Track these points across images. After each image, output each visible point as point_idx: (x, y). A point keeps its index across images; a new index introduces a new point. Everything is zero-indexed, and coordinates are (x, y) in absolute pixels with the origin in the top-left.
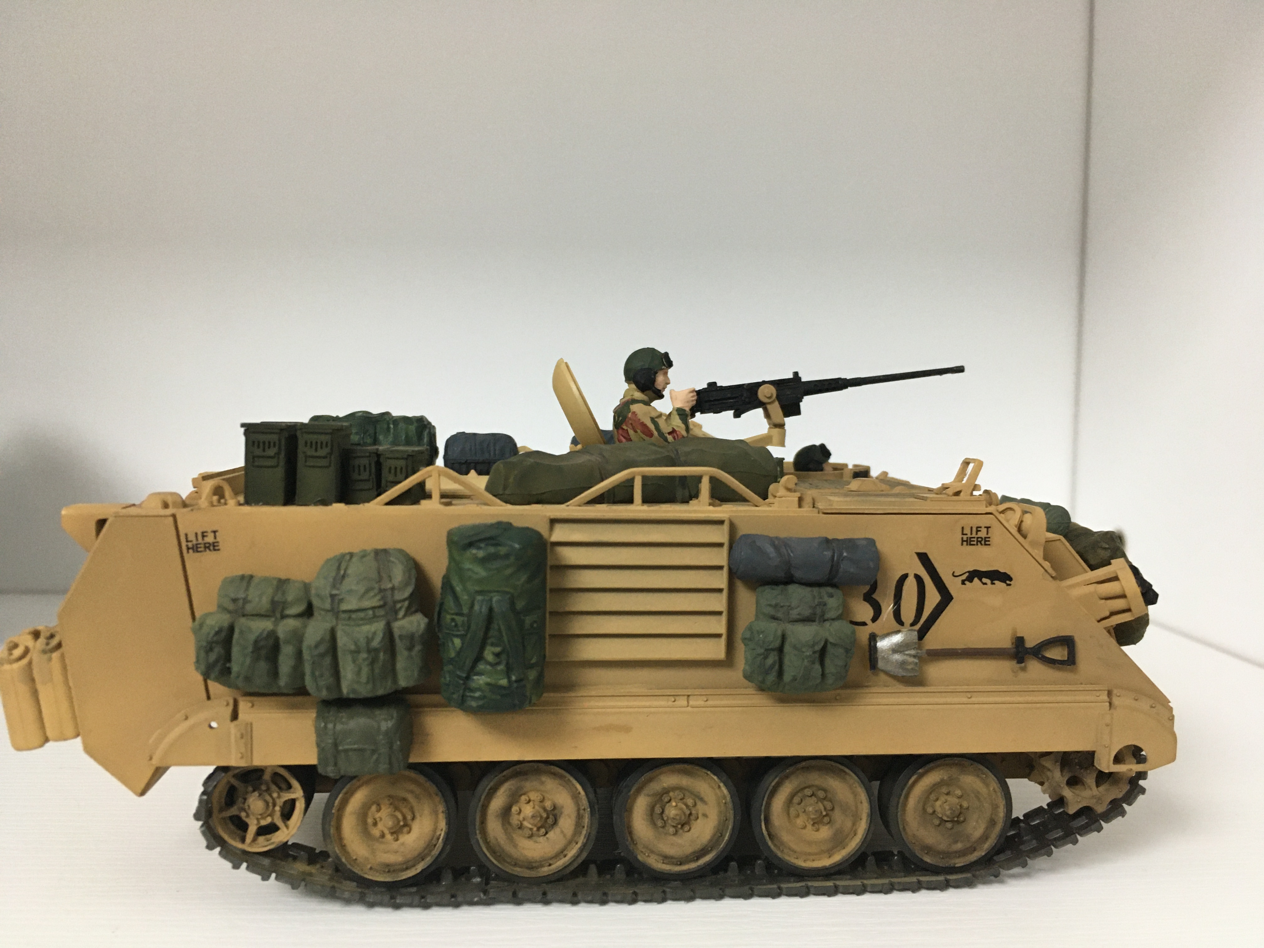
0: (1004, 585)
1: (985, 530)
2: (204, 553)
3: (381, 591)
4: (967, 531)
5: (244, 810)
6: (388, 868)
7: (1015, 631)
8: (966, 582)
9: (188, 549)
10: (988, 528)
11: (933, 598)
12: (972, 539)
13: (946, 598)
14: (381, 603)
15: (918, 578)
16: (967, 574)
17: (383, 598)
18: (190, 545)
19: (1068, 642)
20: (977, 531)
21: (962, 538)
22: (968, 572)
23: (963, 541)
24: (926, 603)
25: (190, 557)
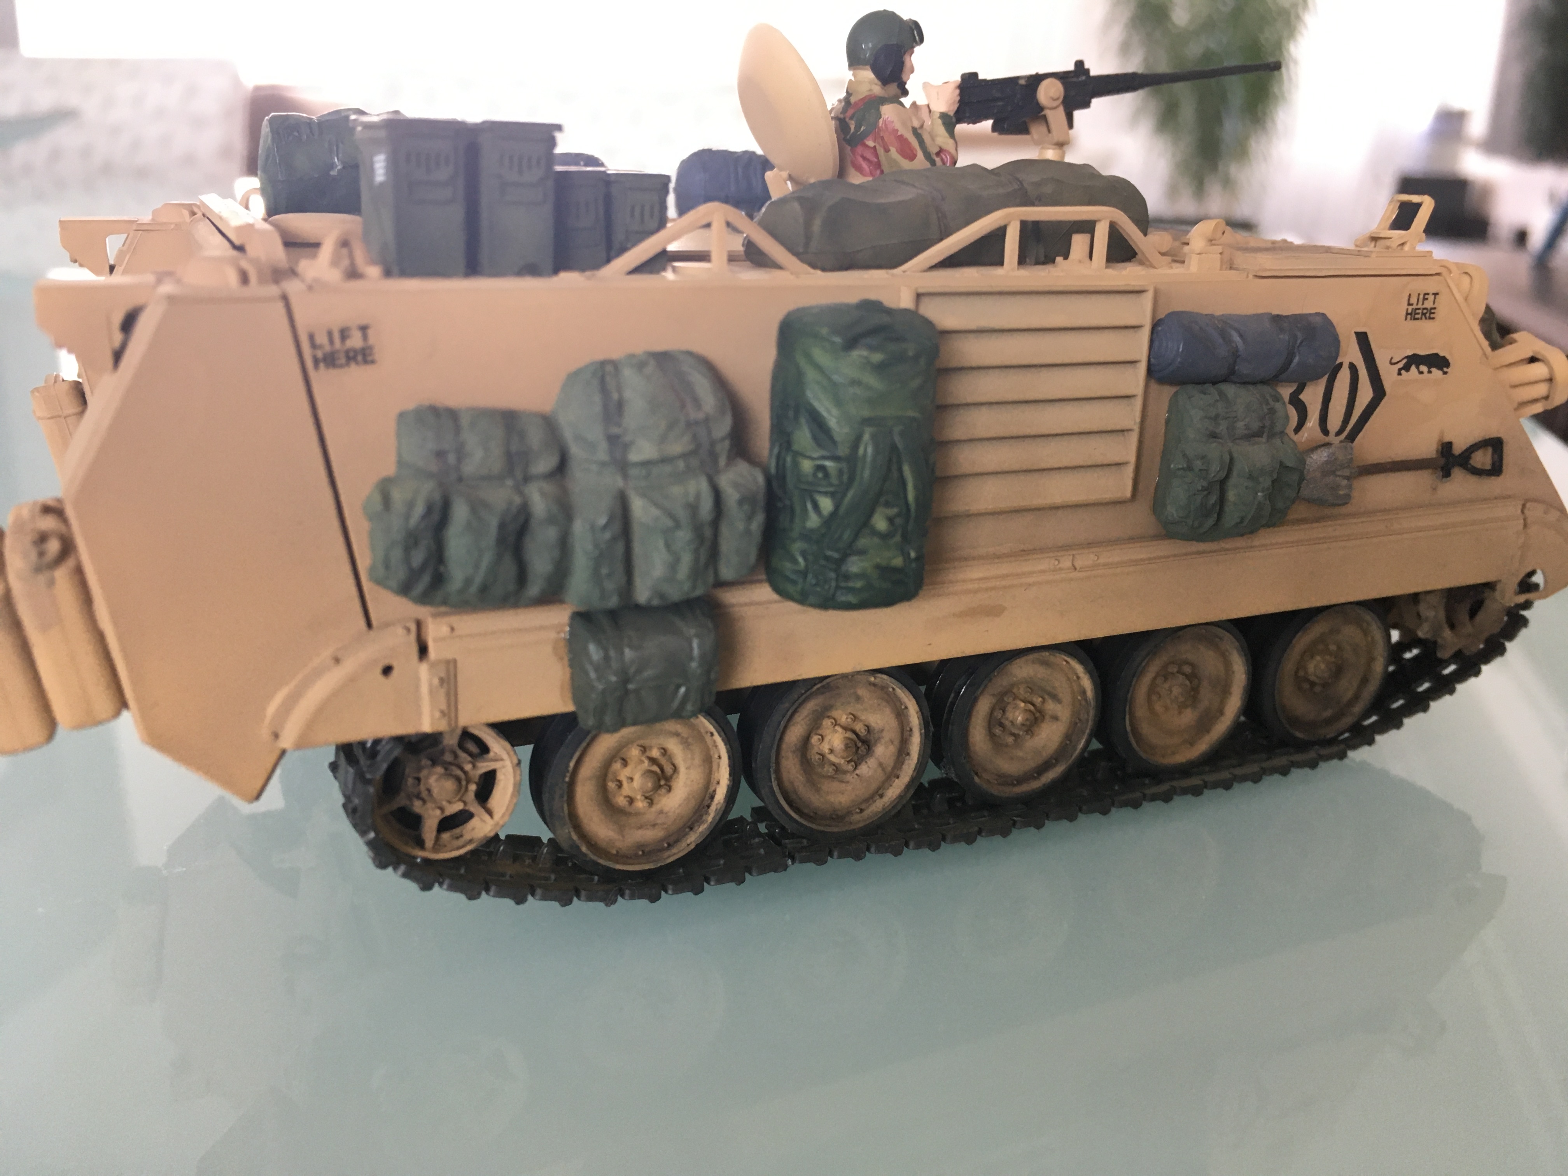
0: (1440, 373)
1: (1431, 297)
2: (346, 369)
3: (689, 425)
4: (1414, 300)
5: (418, 797)
6: (645, 851)
7: (1442, 433)
8: (1403, 372)
9: (316, 362)
10: (1436, 294)
11: (1365, 394)
12: (1417, 311)
13: (1379, 392)
14: (691, 447)
15: (1353, 368)
16: (1405, 361)
17: (695, 437)
18: (320, 354)
19: (1496, 445)
20: (1425, 299)
21: (1407, 309)
22: (1407, 357)
23: (1407, 314)
24: (1357, 403)
25: (321, 379)
